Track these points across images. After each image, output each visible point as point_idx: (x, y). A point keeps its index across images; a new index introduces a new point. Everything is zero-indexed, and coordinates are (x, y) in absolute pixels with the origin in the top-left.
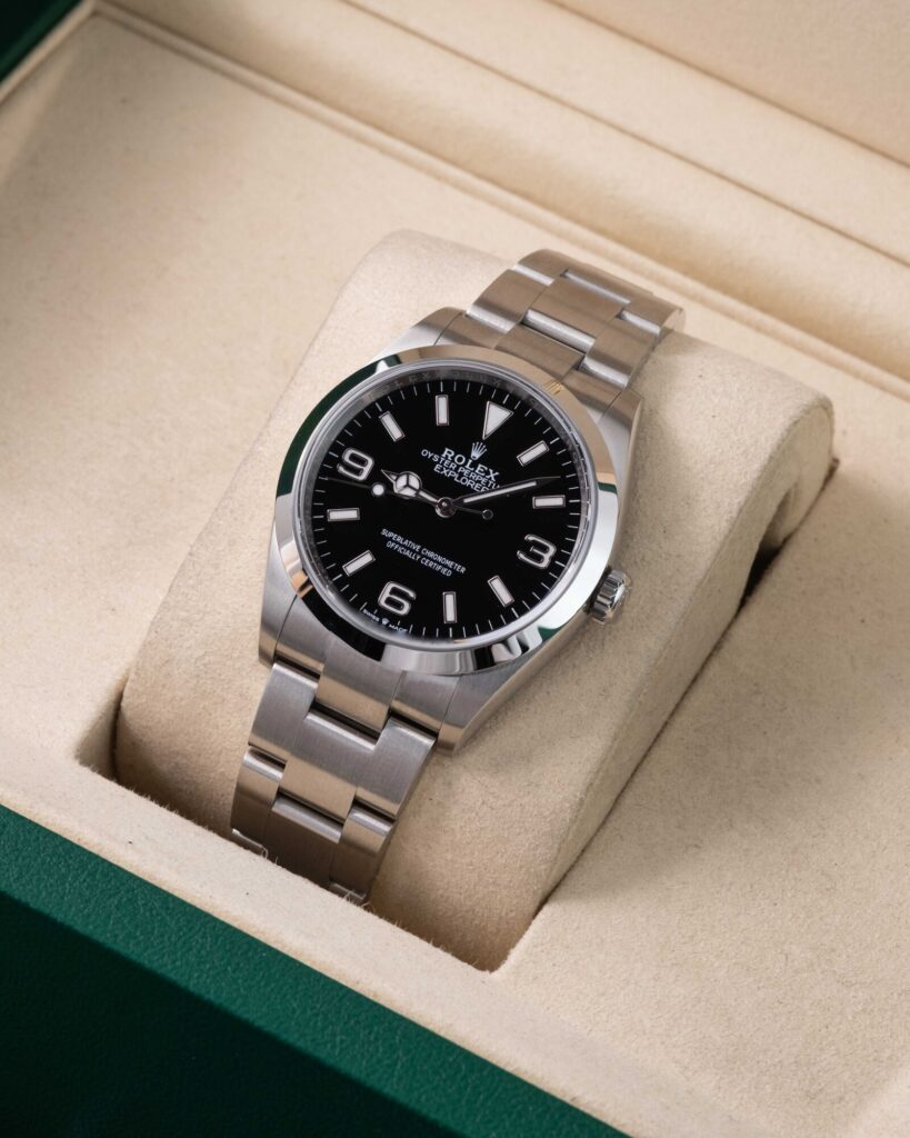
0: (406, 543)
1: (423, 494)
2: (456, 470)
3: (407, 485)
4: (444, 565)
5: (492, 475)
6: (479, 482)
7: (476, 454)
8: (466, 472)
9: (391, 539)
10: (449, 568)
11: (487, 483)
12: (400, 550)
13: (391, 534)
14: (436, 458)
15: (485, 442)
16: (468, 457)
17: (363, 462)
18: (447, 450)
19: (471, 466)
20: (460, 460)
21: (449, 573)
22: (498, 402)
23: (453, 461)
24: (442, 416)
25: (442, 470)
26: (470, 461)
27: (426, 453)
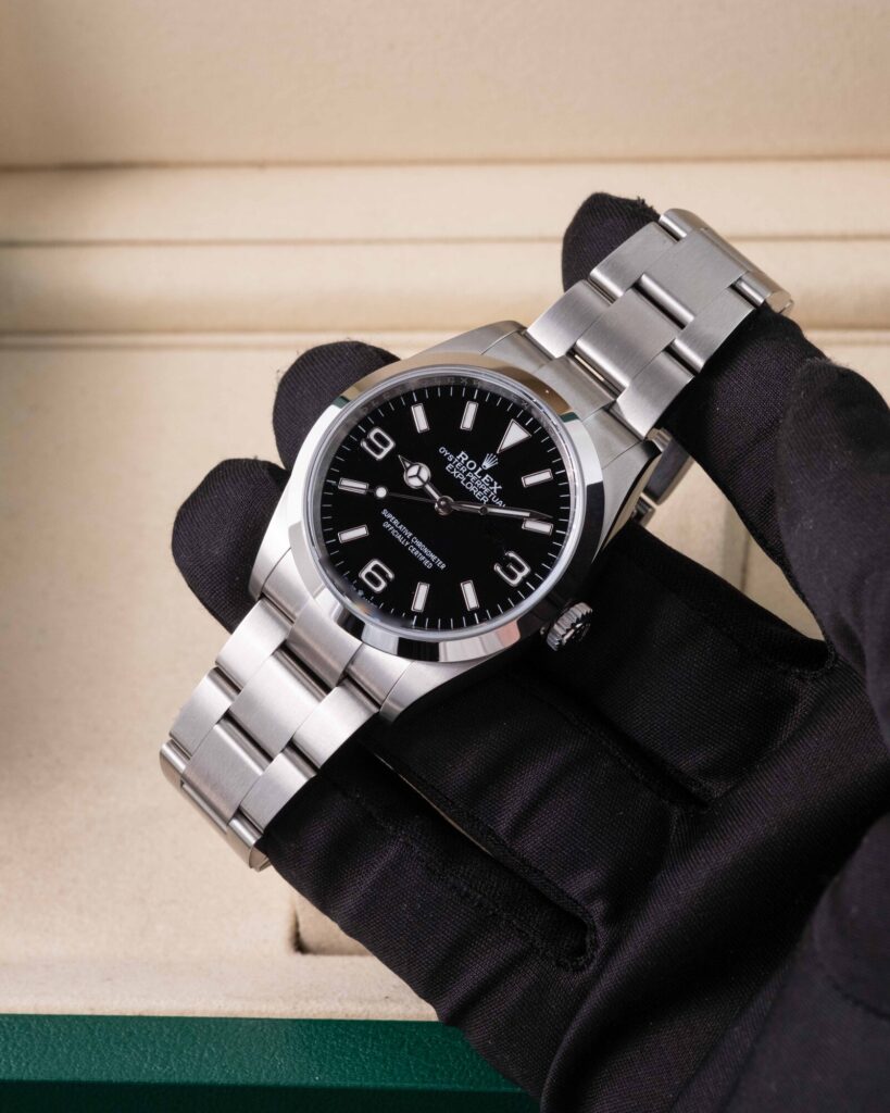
0: (400, 527)
1: (429, 488)
2: (465, 474)
3: (417, 475)
4: (427, 556)
5: (495, 488)
6: (482, 490)
7: (487, 464)
8: (473, 478)
9: (388, 520)
10: (431, 561)
11: (489, 494)
12: (393, 532)
13: (390, 516)
14: (451, 458)
15: (498, 456)
16: (479, 465)
17: (385, 443)
18: (463, 453)
19: (479, 474)
20: (471, 465)
21: (430, 566)
22: (521, 422)
23: (465, 465)
24: (468, 422)
25: (452, 470)
26: (480, 469)
27: (443, 451)
